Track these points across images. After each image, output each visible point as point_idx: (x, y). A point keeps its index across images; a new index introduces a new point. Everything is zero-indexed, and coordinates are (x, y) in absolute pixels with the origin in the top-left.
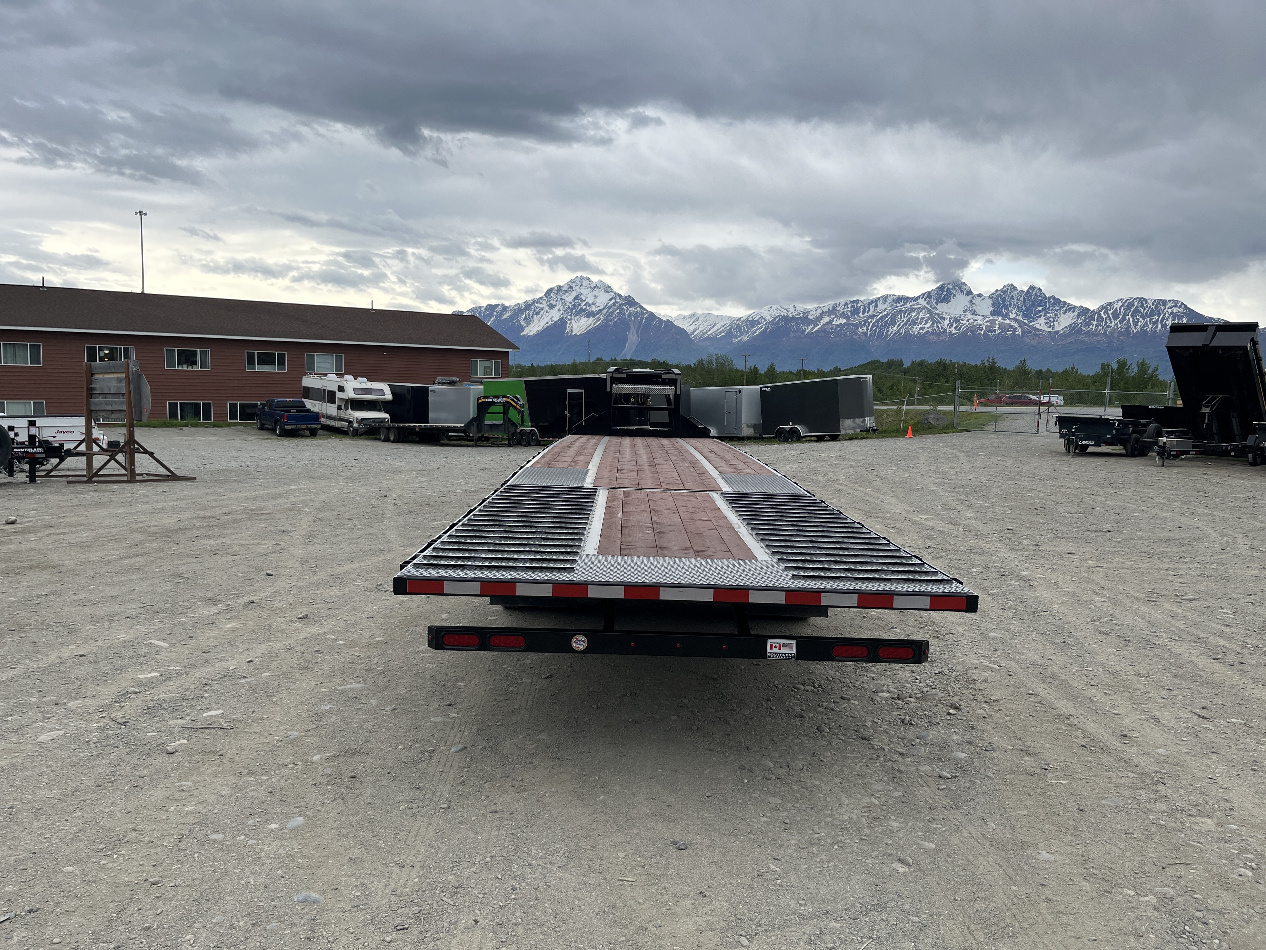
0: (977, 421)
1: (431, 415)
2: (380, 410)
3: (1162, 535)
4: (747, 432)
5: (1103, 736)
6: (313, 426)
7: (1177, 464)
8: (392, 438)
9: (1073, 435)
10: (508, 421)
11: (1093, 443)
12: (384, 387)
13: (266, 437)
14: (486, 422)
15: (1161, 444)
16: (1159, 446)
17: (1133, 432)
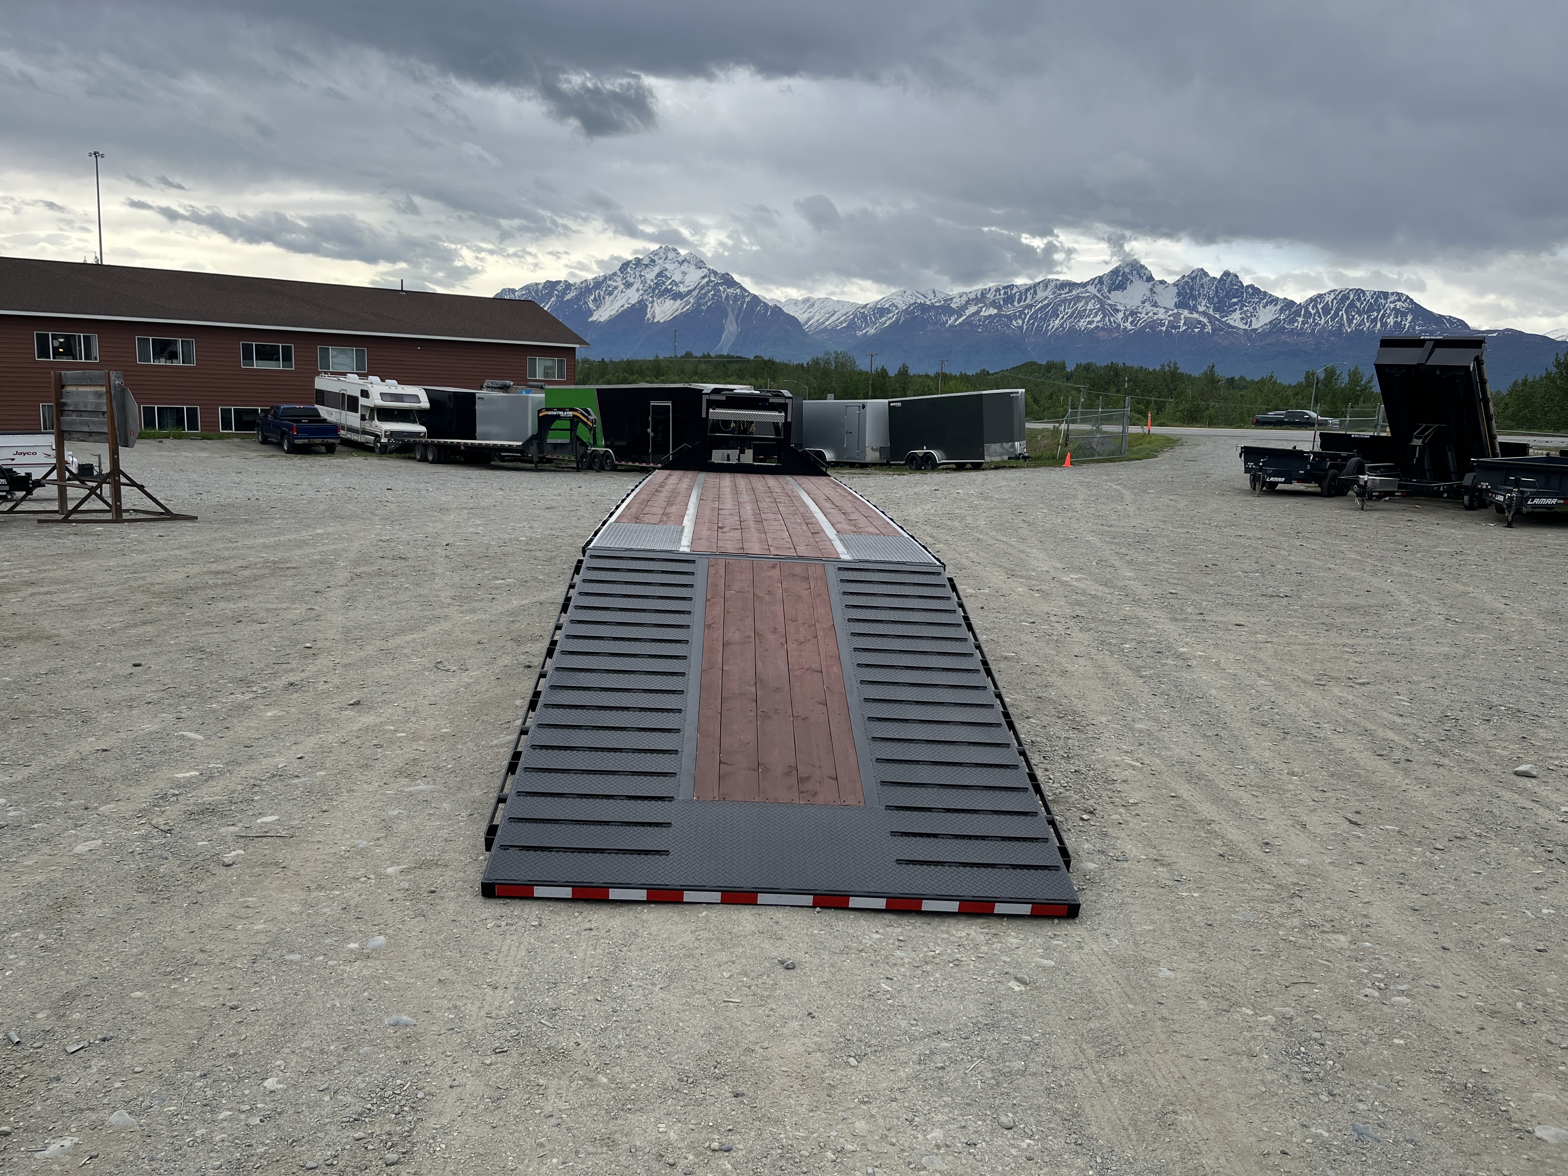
0: (1150, 446)
1: (480, 429)
2: (414, 422)
3: (1346, 602)
4: (872, 456)
5: (1243, 843)
6: (330, 441)
7: (1379, 506)
8: (430, 458)
9: (1261, 469)
10: (576, 439)
11: (1283, 479)
12: (419, 391)
13: (271, 453)
14: (549, 441)
15: (1362, 483)
16: (1359, 486)
17: (1331, 467)
